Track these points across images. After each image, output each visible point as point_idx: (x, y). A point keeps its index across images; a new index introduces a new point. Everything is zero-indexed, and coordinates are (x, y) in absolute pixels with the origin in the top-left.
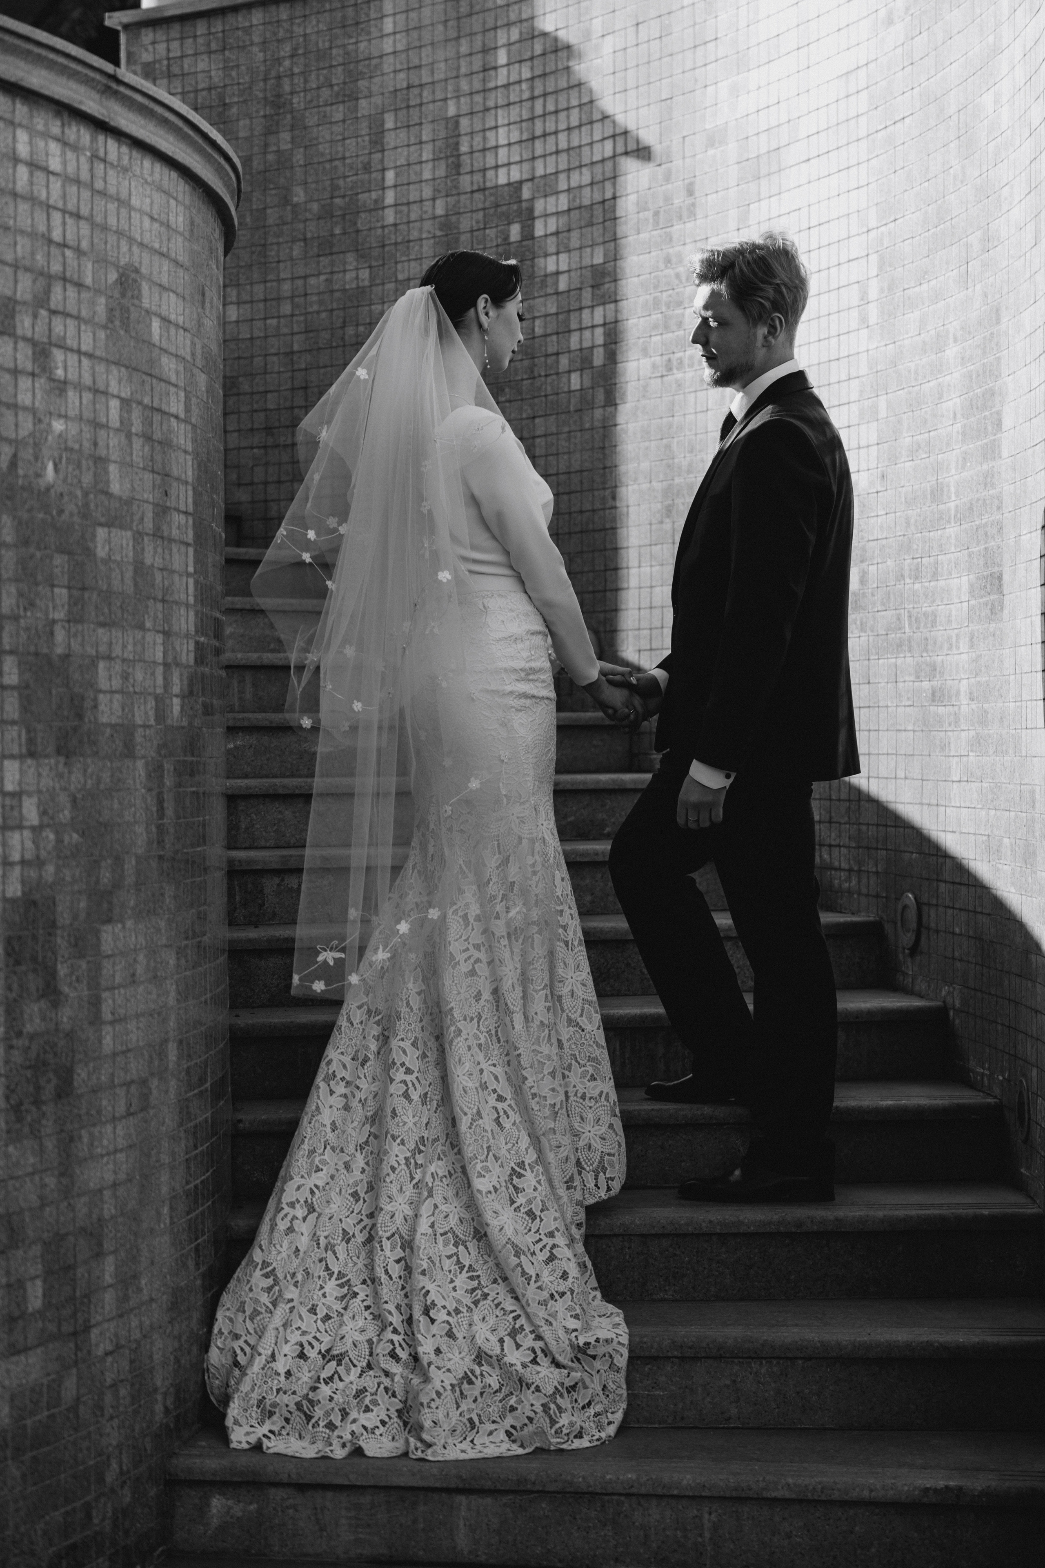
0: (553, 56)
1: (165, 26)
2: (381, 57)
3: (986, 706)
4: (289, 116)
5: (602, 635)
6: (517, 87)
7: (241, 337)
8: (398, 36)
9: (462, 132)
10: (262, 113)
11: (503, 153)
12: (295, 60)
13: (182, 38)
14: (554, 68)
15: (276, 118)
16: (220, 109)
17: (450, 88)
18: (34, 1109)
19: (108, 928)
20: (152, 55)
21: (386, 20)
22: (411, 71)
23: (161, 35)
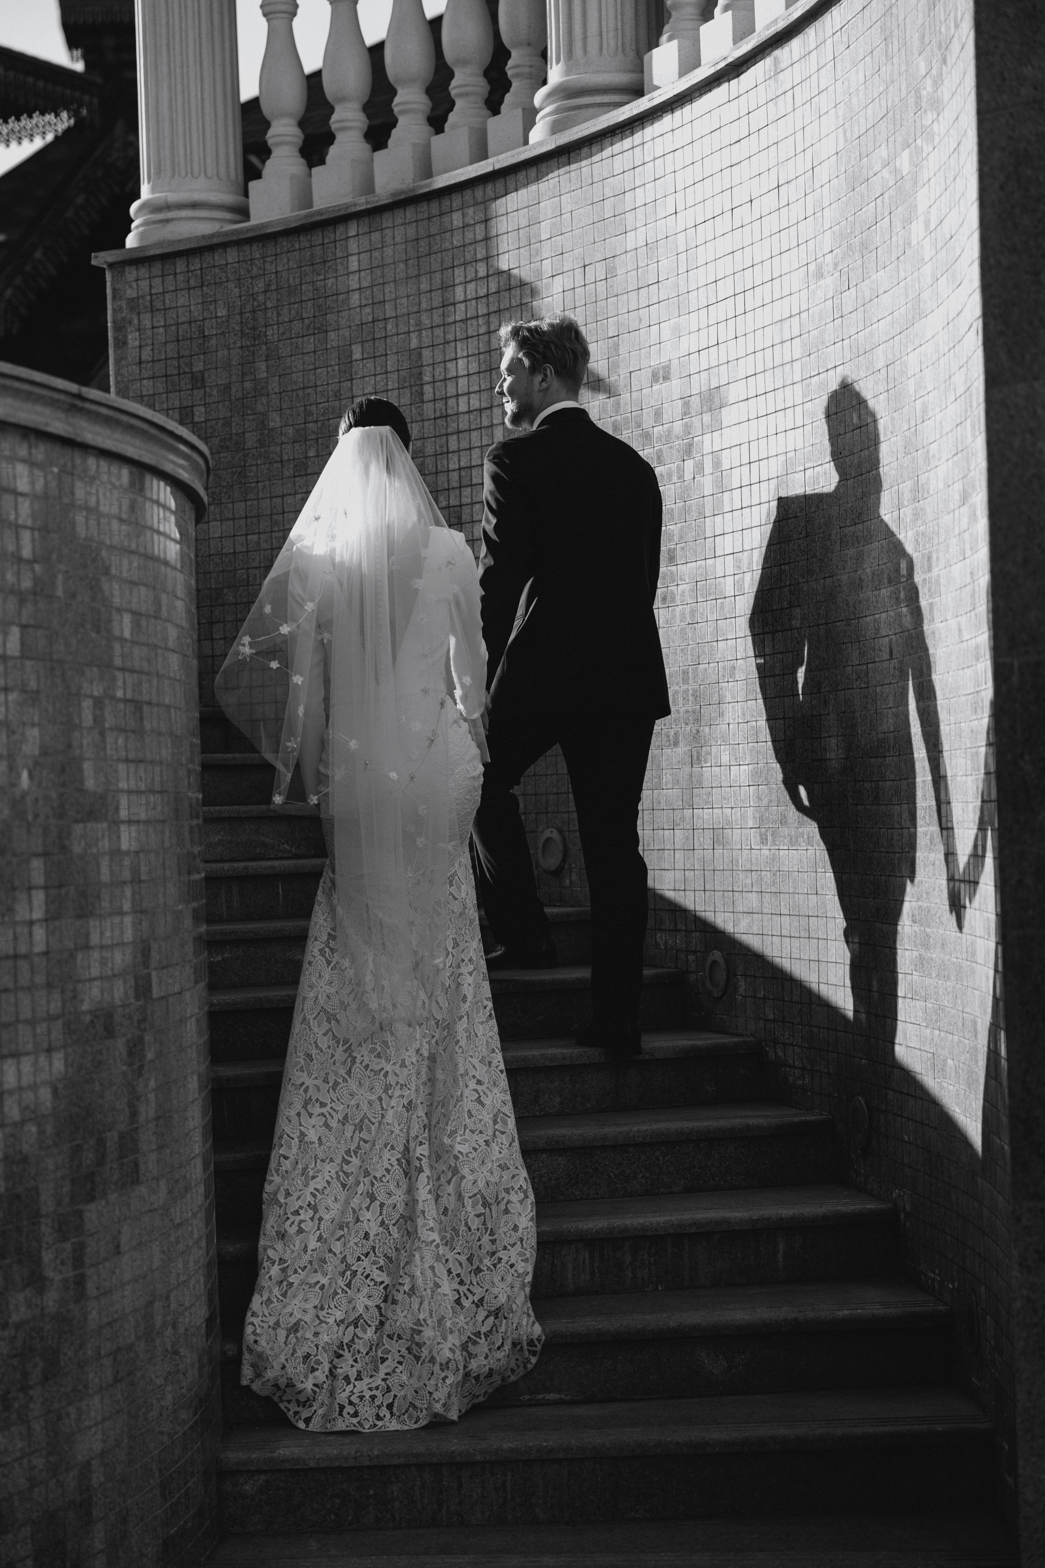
0: (507, 294)
1: (147, 264)
2: (348, 292)
3: (928, 930)
4: (264, 347)
5: (567, 833)
6: (474, 322)
7: (224, 551)
8: (363, 274)
9: (424, 364)
10: (239, 344)
11: (462, 382)
12: (268, 294)
13: (163, 276)
14: (508, 305)
15: (252, 349)
16: (201, 341)
17: (412, 322)
18: (21, 1395)
19: (92, 1206)
20: (136, 291)
21: (351, 258)
22: (376, 306)
23: (143, 272)
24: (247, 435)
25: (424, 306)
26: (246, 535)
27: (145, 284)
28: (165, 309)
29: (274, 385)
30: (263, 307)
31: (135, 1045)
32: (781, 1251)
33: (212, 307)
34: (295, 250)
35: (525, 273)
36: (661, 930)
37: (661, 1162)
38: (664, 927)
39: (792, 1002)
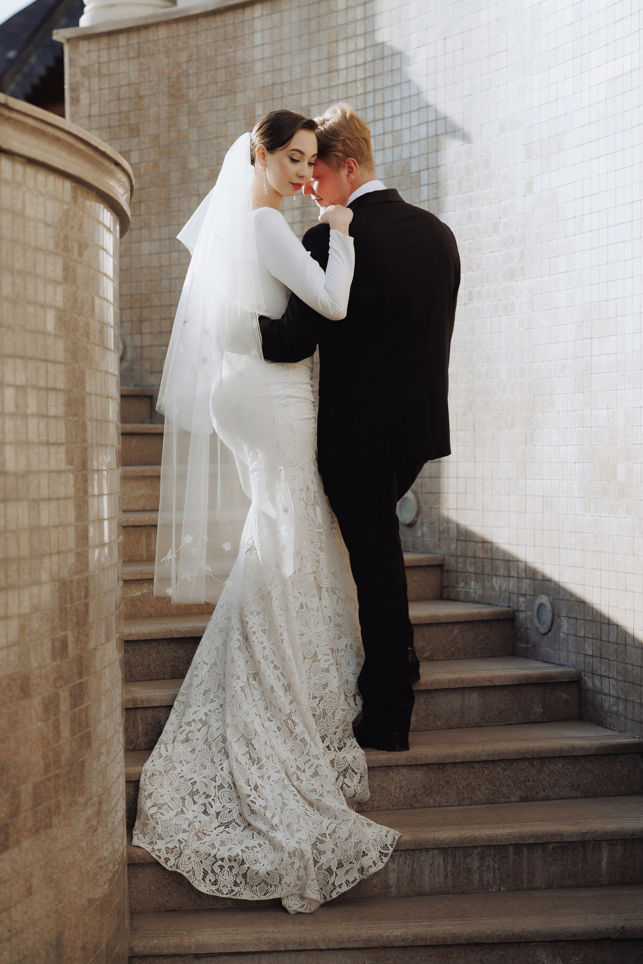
0: (380, 62)
1: (96, 39)
2: (253, 62)
4: (186, 105)
6: (353, 85)
8: (265, 47)
10: (166, 103)
12: (190, 64)
13: (108, 49)
14: (381, 71)
15: (177, 106)
16: (137, 100)
17: (304, 85)
20: (87, 61)
21: (256, 35)
22: (275, 73)
23: (93, 45)
24: (172, 174)
25: (314, 72)
26: (170, 252)
27: (94, 55)
28: (110, 75)
29: (194, 135)
30: (185, 74)
31: (50, 702)
32: (605, 859)
33: (146, 74)
34: (212, 28)
35: (396, 44)
36: (497, 576)
37: (501, 776)
38: (498, 574)
39: (609, 642)
